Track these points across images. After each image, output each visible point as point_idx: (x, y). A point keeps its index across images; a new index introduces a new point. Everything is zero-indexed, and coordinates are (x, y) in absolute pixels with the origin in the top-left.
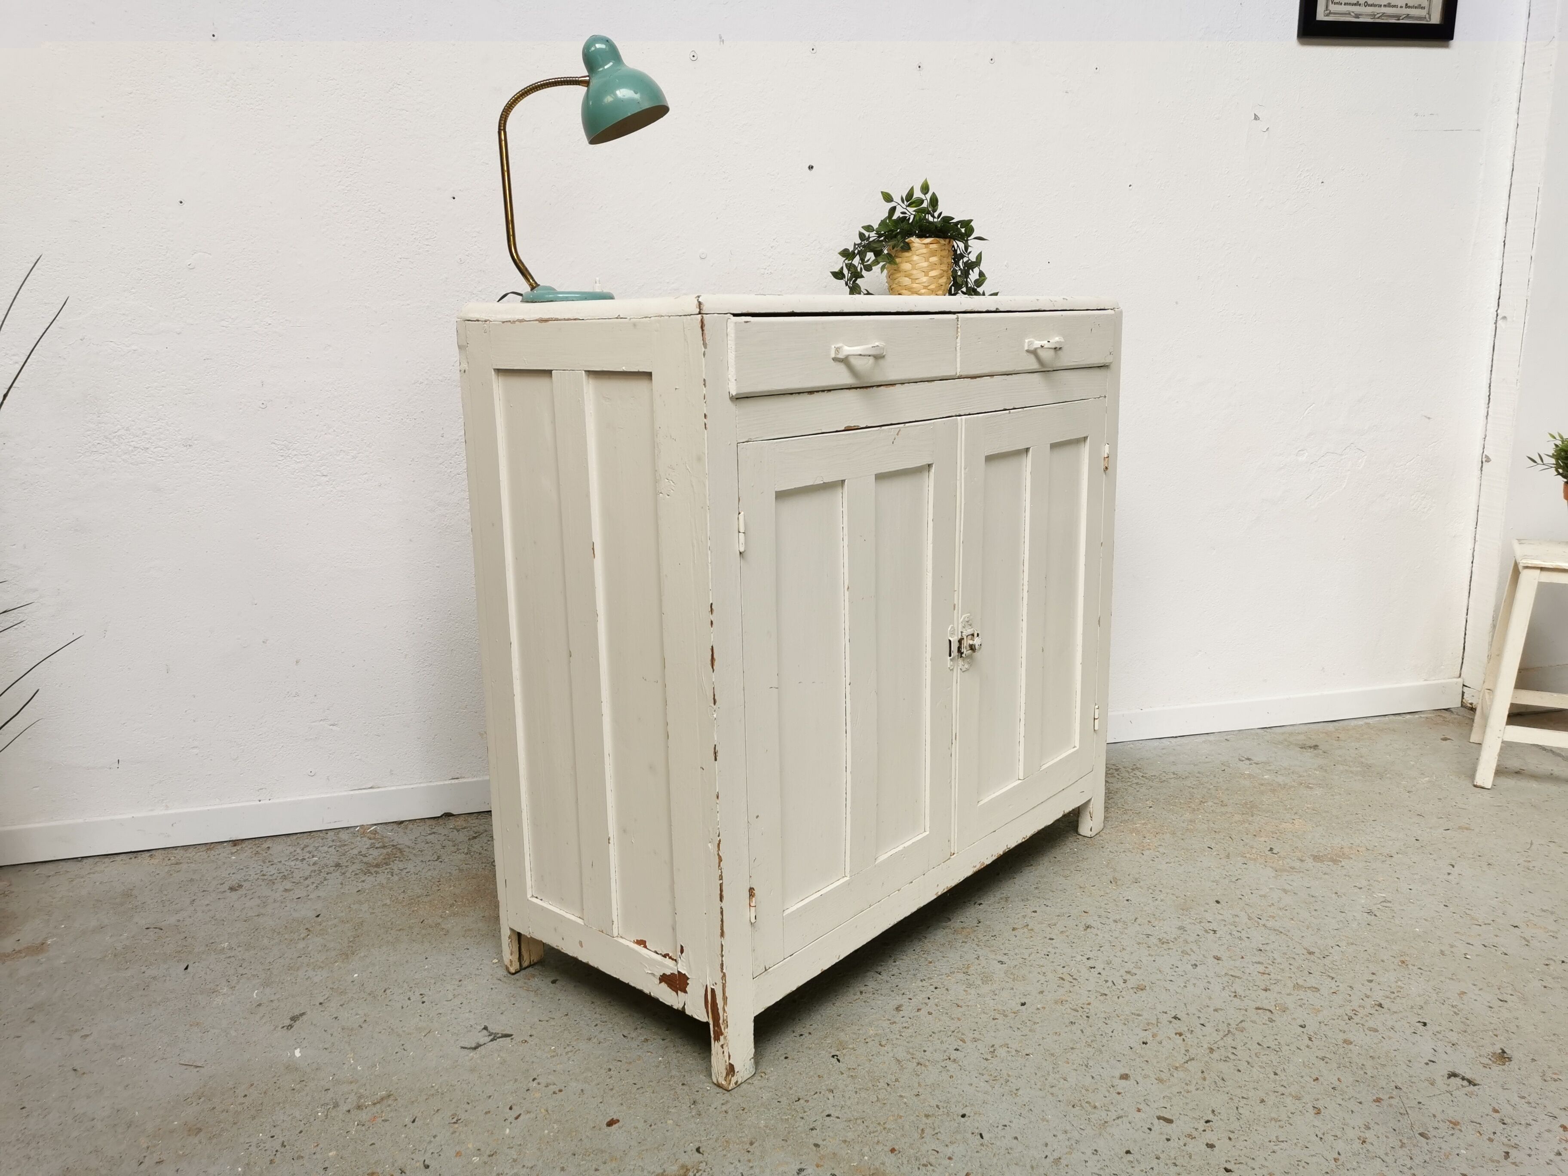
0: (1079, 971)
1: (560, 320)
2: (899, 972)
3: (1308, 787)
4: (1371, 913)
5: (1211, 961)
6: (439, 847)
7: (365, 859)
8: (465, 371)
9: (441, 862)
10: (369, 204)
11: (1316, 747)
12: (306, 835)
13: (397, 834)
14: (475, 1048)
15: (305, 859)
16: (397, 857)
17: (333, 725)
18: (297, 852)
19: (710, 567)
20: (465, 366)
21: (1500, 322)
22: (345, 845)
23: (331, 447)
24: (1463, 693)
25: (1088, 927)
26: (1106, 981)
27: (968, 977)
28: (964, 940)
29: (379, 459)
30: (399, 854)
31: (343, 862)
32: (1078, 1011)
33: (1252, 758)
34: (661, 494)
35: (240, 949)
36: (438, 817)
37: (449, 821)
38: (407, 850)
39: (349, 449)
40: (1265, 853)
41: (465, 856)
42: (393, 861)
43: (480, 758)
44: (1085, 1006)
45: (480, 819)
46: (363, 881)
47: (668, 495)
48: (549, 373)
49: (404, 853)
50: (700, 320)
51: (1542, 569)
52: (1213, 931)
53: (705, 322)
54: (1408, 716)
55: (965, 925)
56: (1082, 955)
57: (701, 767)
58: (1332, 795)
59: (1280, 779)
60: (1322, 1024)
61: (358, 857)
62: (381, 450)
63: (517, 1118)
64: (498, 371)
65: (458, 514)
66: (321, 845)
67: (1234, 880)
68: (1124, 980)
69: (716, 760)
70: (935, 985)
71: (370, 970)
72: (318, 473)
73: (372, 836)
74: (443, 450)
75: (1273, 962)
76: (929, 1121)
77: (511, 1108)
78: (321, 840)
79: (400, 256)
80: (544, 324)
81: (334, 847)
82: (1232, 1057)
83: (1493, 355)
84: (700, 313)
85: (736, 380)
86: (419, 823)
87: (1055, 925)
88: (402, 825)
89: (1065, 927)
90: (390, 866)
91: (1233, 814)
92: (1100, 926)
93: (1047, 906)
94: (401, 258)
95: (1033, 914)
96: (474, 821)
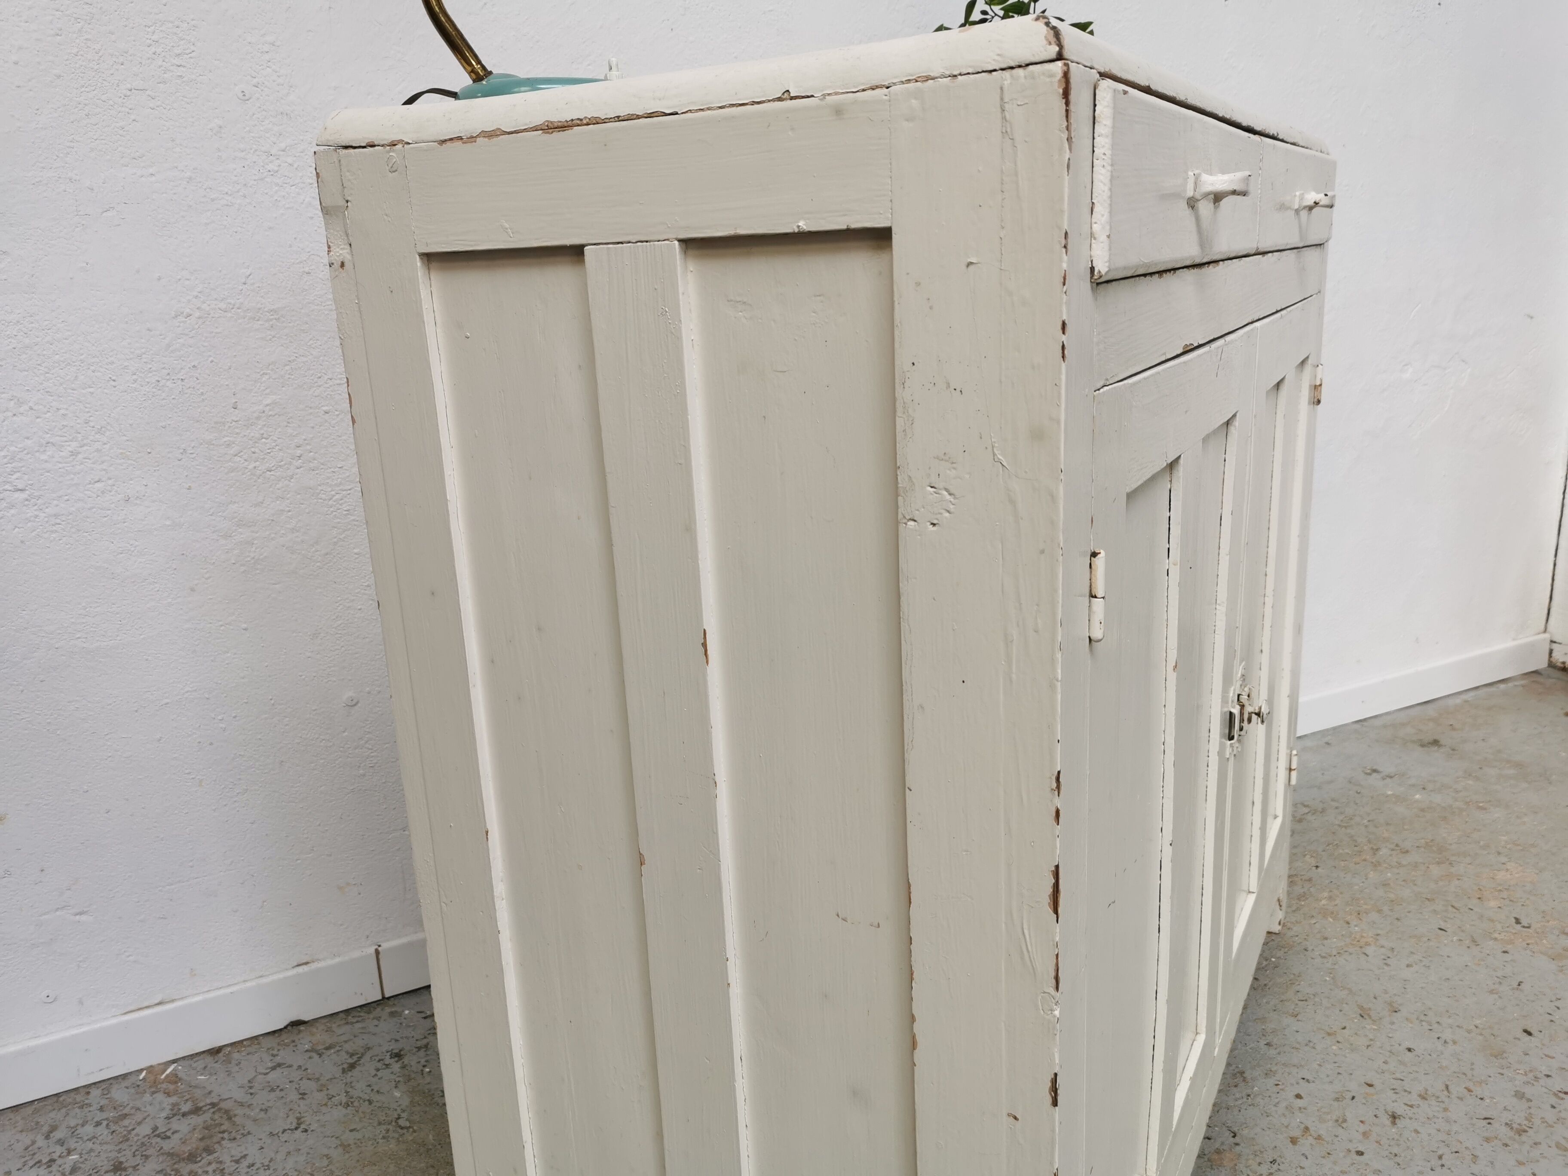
1: (604, 121)
3: (1479, 807)
7: (167, 1145)
8: (342, 265)
9: (306, 1131)
11: (1436, 743)
12: (50, 1101)
13: (215, 1078)
16: (223, 1132)
17: (81, 913)
18: (36, 1146)
19: (1059, 690)
20: (341, 252)
22: (125, 1116)
23: (28, 438)
24: (1551, 652)
25: (1394, 1117)
29: (122, 453)
30: (226, 1125)
31: (127, 1158)
33: (1380, 769)
34: (911, 523)
36: (281, 1030)
37: (301, 1035)
38: (239, 1111)
39: (65, 439)
40: (1514, 928)
41: (344, 1111)
42: (219, 1142)
43: (341, 925)
45: (352, 1023)
47: (934, 525)
48: (576, 252)
49: (236, 1119)
50: (1060, 74)
53: (1073, 81)
54: (1502, 686)
57: (1009, 1115)
58: (1518, 817)
59: (1437, 799)
61: (153, 1142)
62: (125, 438)
64: (430, 258)
65: (273, 539)
66: (80, 1122)
67: (1515, 985)
69: (1055, 1103)
72: (7, 487)
73: (172, 1087)
74: (237, 430)
78: (77, 1110)
79: (129, 86)
80: (557, 135)
81: (105, 1123)
84: (1060, 57)
85: (1109, 237)
86: (249, 1046)
87: (1345, 1121)
88: (221, 1055)
89: (1362, 1122)
90: (215, 1155)
91: (1426, 865)
92: (1409, 1112)
93: (1308, 1081)
94: (130, 90)
95: (1299, 1103)
96: (343, 1031)
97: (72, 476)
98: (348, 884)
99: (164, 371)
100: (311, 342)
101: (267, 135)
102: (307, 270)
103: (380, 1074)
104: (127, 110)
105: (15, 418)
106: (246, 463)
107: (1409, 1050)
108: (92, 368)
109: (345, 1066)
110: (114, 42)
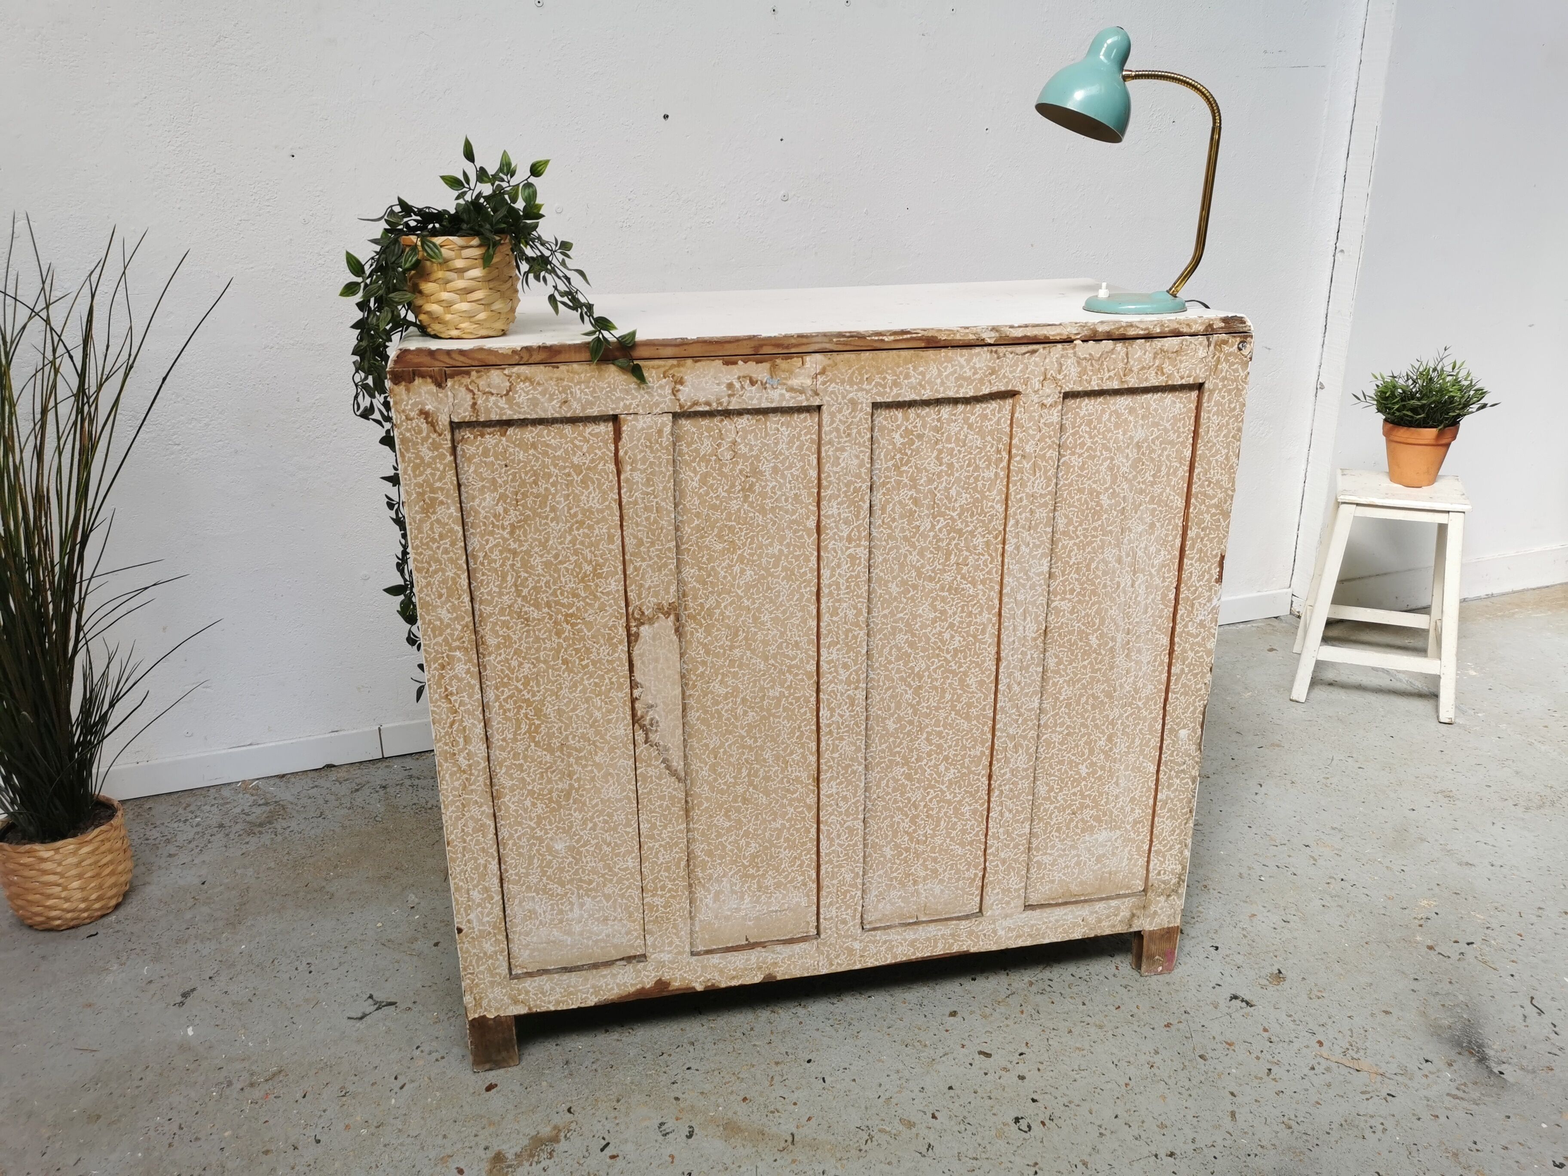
7: (248, 819)
9: (324, 818)
10: (203, 164)
12: (187, 792)
13: (279, 789)
14: (361, 1018)
15: (188, 820)
16: (279, 815)
18: (178, 813)
21: (1338, 255)
22: (228, 803)
23: (182, 416)
29: (233, 425)
30: (281, 812)
31: (226, 822)
35: (127, 922)
36: (320, 769)
37: (331, 773)
38: (290, 806)
41: (347, 811)
42: (276, 820)
43: (358, 710)
46: (247, 843)
49: (287, 810)
51: (1358, 504)
61: (242, 816)
63: (402, 1088)
66: (204, 804)
71: (257, 940)
72: (170, 442)
73: (254, 791)
74: (300, 414)
76: (779, 1068)
77: (396, 1078)
78: (203, 798)
81: (216, 805)
82: (1048, 989)
83: (1330, 287)
86: (300, 775)
88: (284, 778)
90: (273, 825)
94: (241, 221)
96: (356, 772)
97: (206, 437)
98: (362, 687)
99: (257, 379)
103: (371, 795)
106: (304, 433)
108: (218, 377)
109: (353, 790)
110: (232, 194)
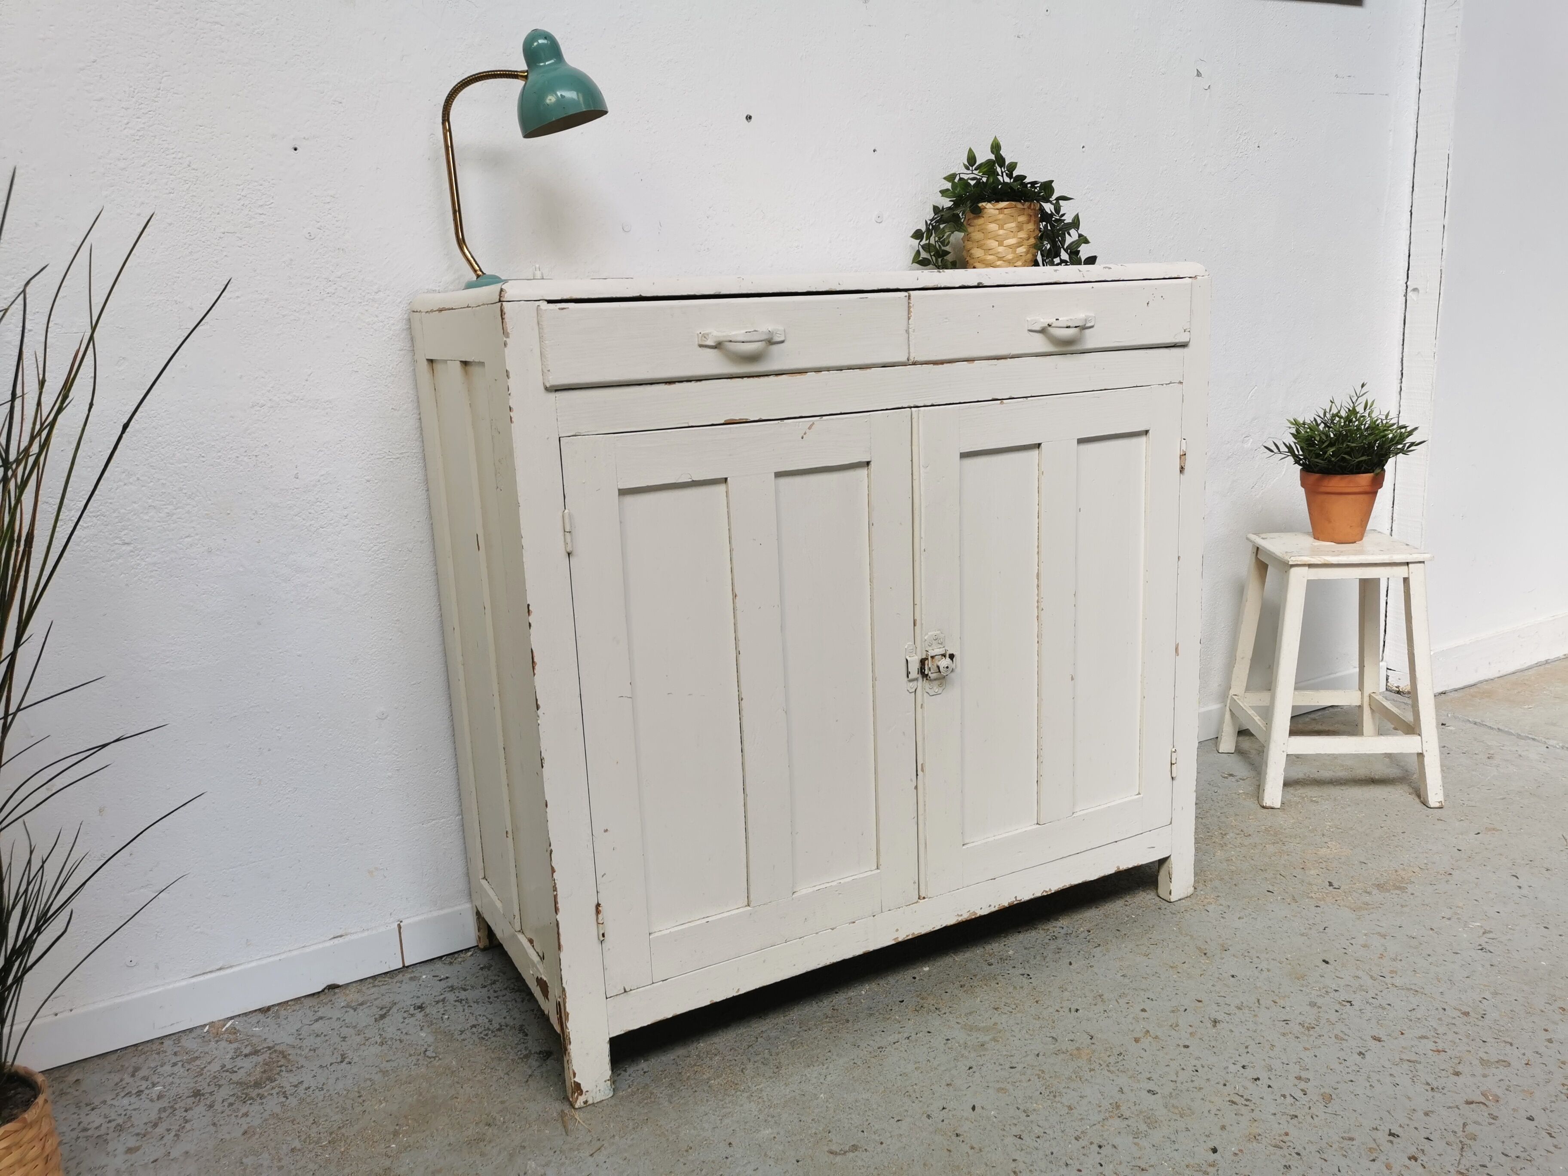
0: (1245, 1088)
2: (1042, 1130)
3: (1312, 801)
4: (1484, 950)
5: (1373, 1044)
6: (337, 1039)
7: (235, 1077)
9: (350, 1063)
10: (174, 156)
12: (130, 1050)
13: (268, 1028)
15: (142, 1091)
16: (281, 1066)
18: (124, 1082)
21: (1410, 294)
22: (196, 1058)
23: (135, 502)
24: (1388, 677)
25: (1215, 1022)
26: (1284, 1096)
27: (1126, 1122)
28: (1089, 1066)
29: (207, 514)
30: (283, 1062)
31: (203, 1087)
32: (1281, 1148)
33: (1236, 774)
36: (319, 993)
37: (337, 996)
38: (292, 1051)
39: (163, 503)
40: (1327, 890)
41: (380, 1048)
42: (278, 1074)
43: (370, 904)
44: (1285, 1138)
45: (379, 986)
46: (246, 1115)
49: (290, 1057)
52: (1348, 1002)
55: (1077, 1045)
56: (1234, 1064)
60: (1547, 1111)
61: (224, 1074)
62: (210, 502)
65: (323, 582)
66: (159, 1064)
67: (1321, 930)
68: (1302, 1090)
70: (1097, 1141)
72: (117, 541)
73: (232, 1037)
74: (298, 496)
75: (1438, 1034)
78: (156, 1056)
79: (222, 230)
81: (180, 1064)
83: (1404, 329)
86: (294, 1005)
87: (1177, 1025)
88: (270, 1012)
89: (1190, 1026)
90: (277, 1082)
91: (1264, 845)
92: (1227, 1018)
93: (1152, 1000)
94: (224, 233)
95: (1144, 1014)
96: (372, 992)
97: (168, 532)
98: (376, 869)
99: (242, 449)
100: (357, 425)
101: (328, 266)
102: (355, 369)
103: (407, 1021)
104: (221, 248)
105: (125, 487)
106: (304, 522)
107: (1233, 976)
108: (187, 447)
109: (377, 1016)
110: (213, 197)
